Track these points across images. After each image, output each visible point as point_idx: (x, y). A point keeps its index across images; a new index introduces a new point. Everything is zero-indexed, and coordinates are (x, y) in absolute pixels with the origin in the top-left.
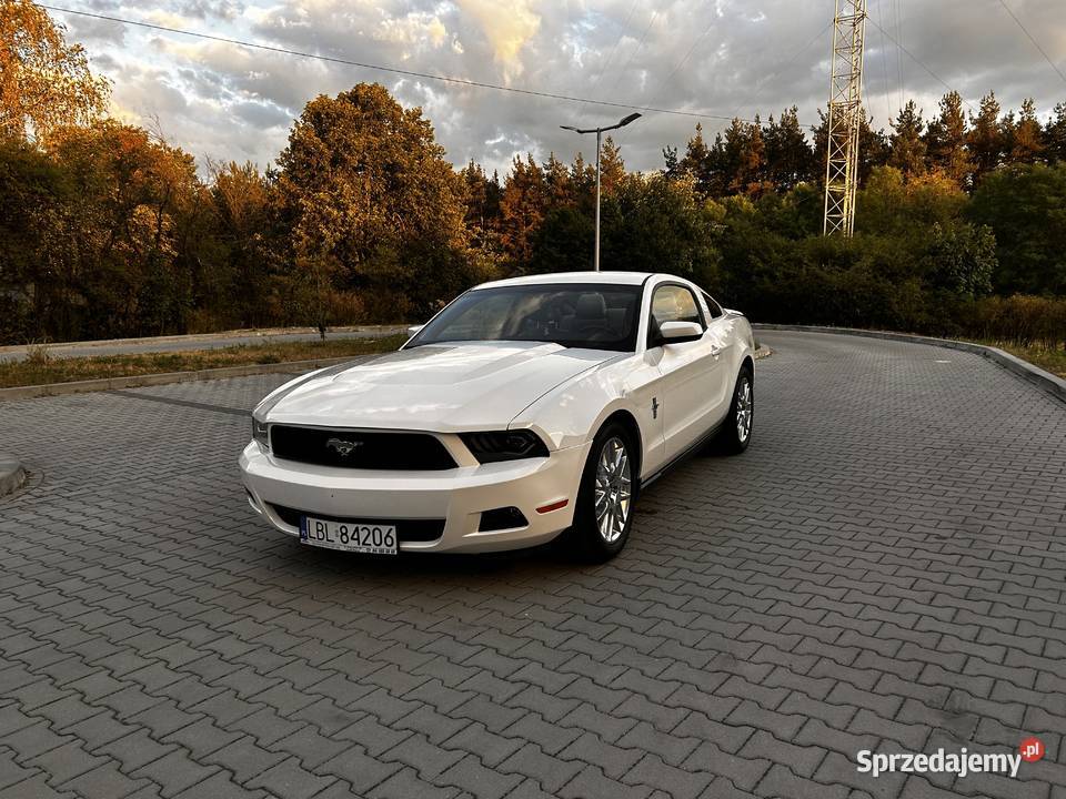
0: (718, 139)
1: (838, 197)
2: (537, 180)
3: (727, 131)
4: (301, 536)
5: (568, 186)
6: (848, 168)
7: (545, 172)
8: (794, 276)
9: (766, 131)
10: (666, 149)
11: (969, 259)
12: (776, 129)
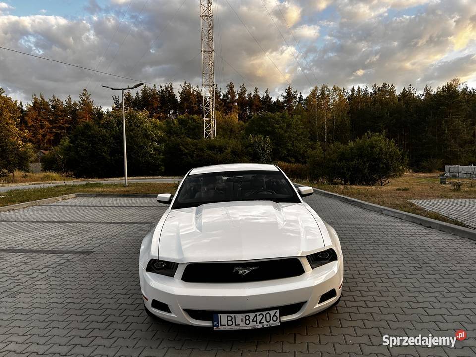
0: (137, 94)
1: (209, 122)
2: (46, 107)
3: (142, 90)
5: (64, 110)
6: (211, 111)
7: (51, 103)
8: (201, 156)
9: (159, 92)
10: (114, 96)
11: (263, 148)
12: (163, 91)
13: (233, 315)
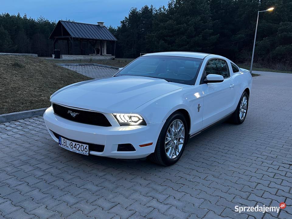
4: (59, 143)
13: (66, 140)
